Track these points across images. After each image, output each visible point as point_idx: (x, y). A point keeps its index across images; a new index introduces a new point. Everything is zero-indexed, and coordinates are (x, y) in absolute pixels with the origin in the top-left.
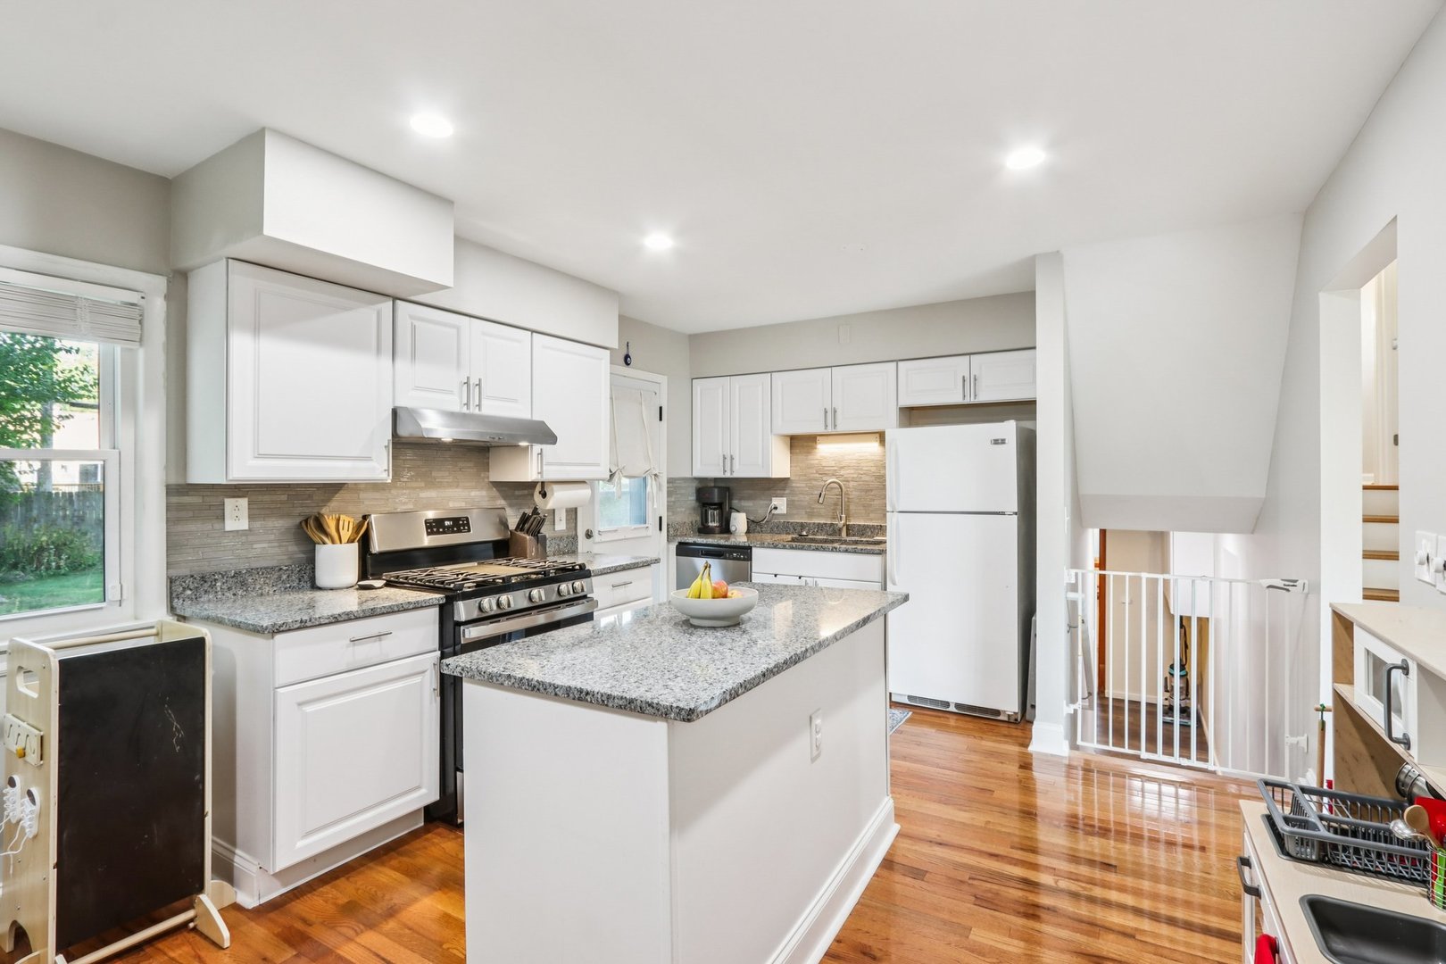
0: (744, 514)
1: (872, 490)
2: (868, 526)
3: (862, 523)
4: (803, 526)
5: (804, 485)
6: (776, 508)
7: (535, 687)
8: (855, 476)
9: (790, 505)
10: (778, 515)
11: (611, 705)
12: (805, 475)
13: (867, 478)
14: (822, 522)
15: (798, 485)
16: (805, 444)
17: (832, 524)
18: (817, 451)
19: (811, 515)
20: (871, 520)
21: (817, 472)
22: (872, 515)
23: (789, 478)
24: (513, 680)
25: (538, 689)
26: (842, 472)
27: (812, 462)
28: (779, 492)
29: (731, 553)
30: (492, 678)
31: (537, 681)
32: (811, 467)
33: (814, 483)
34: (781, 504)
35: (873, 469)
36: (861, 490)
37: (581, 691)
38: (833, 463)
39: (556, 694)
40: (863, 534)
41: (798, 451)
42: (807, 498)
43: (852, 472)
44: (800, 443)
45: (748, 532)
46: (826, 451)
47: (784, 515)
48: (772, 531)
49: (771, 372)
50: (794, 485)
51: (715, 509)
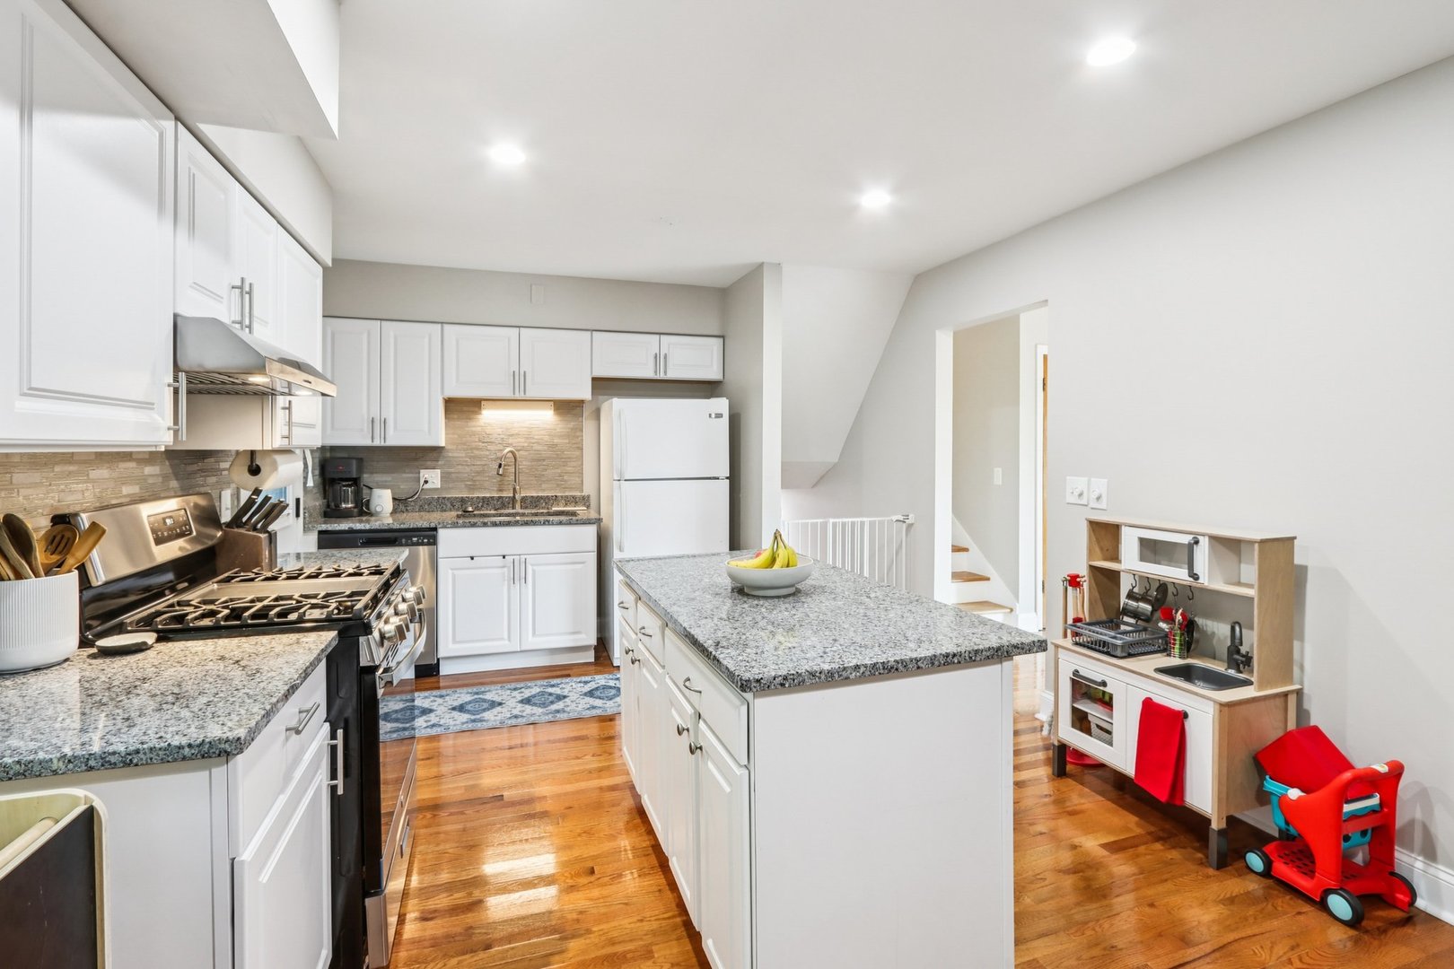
0: (389, 491)
1: (544, 460)
2: (541, 497)
3: (535, 495)
4: (463, 500)
5: (464, 455)
6: (426, 482)
7: (892, 668)
8: (526, 445)
9: (444, 478)
10: (430, 490)
11: (978, 659)
12: (464, 444)
13: (539, 448)
14: (488, 495)
15: (455, 455)
16: (465, 409)
17: (500, 497)
18: (479, 417)
19: (471, 488)
20: (544, 490)
21: (480, 441)
22: (544, 486)
23: (443, 448)
24: (862, 669)
25: (897, 669)
26: (510, 441)
27: (474, 429)
28: (429, 463)
29: (411, 538)
30: (832, 676)
31: (895, 661)
32: (474, 434)
33: (476, 452)
34: (432, 478)
35: (546, 438)
36: (534, 460)
37: (947, 655)
38: (500, 431)
39: (918, 668)
40: (536, 506)
41: (456, 416)
42: (468, 469)
43: (523, 440)
44: (458, 408)
45: (394, 512)
46: (490, 417)
47: (436, 489)
48: (421, 509)
49: (442, 323)
50: (450, 455)
51: (350, 486)
